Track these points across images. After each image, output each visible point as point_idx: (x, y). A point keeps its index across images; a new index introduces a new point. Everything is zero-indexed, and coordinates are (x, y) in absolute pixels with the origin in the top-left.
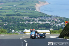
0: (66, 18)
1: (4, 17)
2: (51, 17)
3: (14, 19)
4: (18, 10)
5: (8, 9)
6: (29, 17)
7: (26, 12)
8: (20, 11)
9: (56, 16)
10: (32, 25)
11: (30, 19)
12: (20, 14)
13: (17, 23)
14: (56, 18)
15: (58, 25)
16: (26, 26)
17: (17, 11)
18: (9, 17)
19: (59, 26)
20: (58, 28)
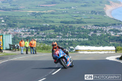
1: (57, 25)
3: (72, 29)
5: (63, 13)
8: (81, 16)
10: (99, 38)
12: (82, 20)
13: (76, 34)
17: (76, 17)
18: (65, 25)
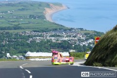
0: (97, 32)
2: (71, 30)
3: (9, 35)
4: (16, 20)
6: (34, 31)
7: (29, 23)
8: (19, 21)
9: (80, 29)
10: (39, 45)
11: (37, 34)
13: (14, 41)
14: (79, 32)
15: (84, 43)
16: (30, 47)
17: (13, 22)
18: (1, 31)
19: (84, 45)
20: (84, 49)
